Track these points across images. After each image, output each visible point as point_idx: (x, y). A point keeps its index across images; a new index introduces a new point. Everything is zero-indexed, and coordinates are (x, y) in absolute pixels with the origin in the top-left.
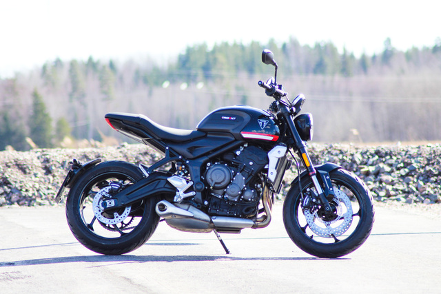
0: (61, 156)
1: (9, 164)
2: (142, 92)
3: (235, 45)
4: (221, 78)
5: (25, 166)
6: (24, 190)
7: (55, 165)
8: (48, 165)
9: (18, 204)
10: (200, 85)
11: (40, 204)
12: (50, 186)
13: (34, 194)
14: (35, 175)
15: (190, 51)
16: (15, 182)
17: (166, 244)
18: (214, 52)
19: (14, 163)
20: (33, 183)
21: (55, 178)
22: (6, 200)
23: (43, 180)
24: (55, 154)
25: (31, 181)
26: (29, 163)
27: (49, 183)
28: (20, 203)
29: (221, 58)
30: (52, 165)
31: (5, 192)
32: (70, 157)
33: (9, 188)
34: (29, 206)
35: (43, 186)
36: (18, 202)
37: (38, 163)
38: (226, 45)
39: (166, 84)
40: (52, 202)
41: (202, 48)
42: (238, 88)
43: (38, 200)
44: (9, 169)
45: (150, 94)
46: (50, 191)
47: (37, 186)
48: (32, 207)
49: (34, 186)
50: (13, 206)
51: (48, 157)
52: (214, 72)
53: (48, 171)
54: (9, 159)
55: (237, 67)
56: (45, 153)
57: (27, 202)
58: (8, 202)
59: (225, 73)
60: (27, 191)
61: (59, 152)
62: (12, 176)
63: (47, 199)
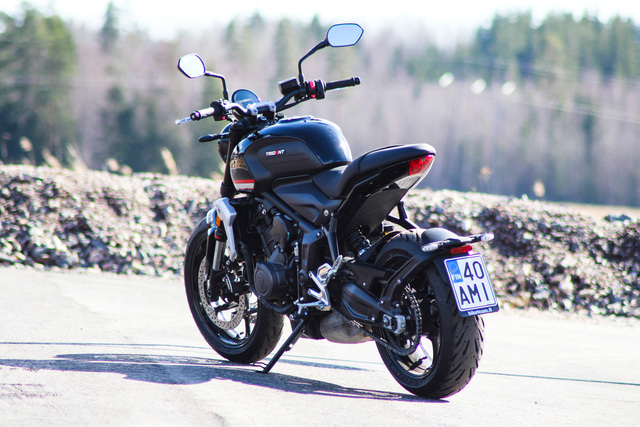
0: (187, 191)
1: (94, 196)
2: (402, 89)
3: (585, 20)
4: (551, 78)
5: (119, 203)
6: (113, 244)
7: (173, 206)
8: (160, 204)
9: (101, 267)
10: (509, 89)
11: (138, 272)
12: (160, 242)
13: (129, 254)
14: (137, 219)
15: (499, 23)
16: (100, 229)
17: (316, 365)
18: (542, 29)
19: (102, 195)
20: (131, 234)
21: (171, 229)
22: (80, 257)
23: (148, 230)
24: (176, 186)
25: (129, 229)
26: (129, 196)
27: (160, 236)
28: (105, 266)
29: (555, 41)
30: (167, 206)
31: (80, 245)
32: (202, 194)
33: (88, 237)
34: (119, 272)
35: (147, 241)
36: (101, 264)
37: (144, 199)
38: (568, 18)
39: (447, 80)
40: (160, 271)
41: (523, 21)
42: (579, 100)
43: (136, 265)
44: (92, 205)
45: (417, 93)
46: (159, 251)
47: (137, 239)
48: (122, 276)
49: (131, 239)
50: (90, 270)
51: (162, 189)
52: (538, 66)
53: (160, 215)
54: (93, 186)
55: (583, 63)
56: (158, 182)
57: (115, 267)
58: (83, 262)
59: (559, 71)
60: (118, 246)
61: (183, 183)
62: (96, 218)
63: (152, 264)
